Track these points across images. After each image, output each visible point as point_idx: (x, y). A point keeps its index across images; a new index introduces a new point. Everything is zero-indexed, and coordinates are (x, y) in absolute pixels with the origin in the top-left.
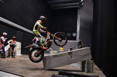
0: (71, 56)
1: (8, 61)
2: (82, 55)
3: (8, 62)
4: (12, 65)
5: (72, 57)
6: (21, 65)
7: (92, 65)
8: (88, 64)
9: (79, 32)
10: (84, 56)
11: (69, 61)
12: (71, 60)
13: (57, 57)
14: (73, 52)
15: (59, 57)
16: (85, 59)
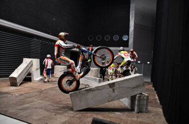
0: (113, 90)
1: (21, 95)
2: (130, 88)
3: (22, 97)
4: (28, 103)
5: (115, 91)
6: (41, 101)
7: (145, 101)
8: (139, 100)
9: (133, 33)
10: (133, 88)
11: (110, 96)
12: (113, 95)
13: (91, 92)
14: (116, 84)
15: (94, 92)
16: (136, 93)
